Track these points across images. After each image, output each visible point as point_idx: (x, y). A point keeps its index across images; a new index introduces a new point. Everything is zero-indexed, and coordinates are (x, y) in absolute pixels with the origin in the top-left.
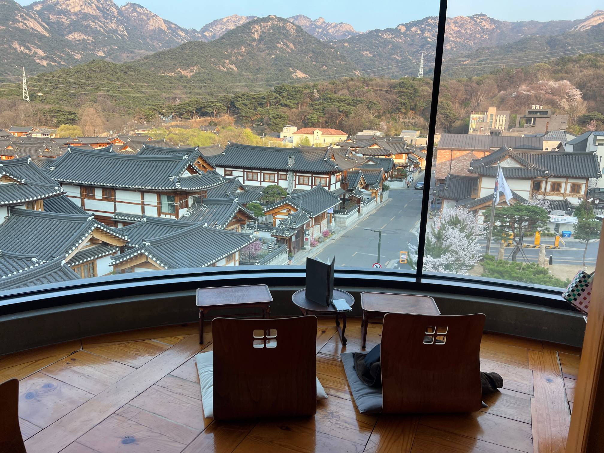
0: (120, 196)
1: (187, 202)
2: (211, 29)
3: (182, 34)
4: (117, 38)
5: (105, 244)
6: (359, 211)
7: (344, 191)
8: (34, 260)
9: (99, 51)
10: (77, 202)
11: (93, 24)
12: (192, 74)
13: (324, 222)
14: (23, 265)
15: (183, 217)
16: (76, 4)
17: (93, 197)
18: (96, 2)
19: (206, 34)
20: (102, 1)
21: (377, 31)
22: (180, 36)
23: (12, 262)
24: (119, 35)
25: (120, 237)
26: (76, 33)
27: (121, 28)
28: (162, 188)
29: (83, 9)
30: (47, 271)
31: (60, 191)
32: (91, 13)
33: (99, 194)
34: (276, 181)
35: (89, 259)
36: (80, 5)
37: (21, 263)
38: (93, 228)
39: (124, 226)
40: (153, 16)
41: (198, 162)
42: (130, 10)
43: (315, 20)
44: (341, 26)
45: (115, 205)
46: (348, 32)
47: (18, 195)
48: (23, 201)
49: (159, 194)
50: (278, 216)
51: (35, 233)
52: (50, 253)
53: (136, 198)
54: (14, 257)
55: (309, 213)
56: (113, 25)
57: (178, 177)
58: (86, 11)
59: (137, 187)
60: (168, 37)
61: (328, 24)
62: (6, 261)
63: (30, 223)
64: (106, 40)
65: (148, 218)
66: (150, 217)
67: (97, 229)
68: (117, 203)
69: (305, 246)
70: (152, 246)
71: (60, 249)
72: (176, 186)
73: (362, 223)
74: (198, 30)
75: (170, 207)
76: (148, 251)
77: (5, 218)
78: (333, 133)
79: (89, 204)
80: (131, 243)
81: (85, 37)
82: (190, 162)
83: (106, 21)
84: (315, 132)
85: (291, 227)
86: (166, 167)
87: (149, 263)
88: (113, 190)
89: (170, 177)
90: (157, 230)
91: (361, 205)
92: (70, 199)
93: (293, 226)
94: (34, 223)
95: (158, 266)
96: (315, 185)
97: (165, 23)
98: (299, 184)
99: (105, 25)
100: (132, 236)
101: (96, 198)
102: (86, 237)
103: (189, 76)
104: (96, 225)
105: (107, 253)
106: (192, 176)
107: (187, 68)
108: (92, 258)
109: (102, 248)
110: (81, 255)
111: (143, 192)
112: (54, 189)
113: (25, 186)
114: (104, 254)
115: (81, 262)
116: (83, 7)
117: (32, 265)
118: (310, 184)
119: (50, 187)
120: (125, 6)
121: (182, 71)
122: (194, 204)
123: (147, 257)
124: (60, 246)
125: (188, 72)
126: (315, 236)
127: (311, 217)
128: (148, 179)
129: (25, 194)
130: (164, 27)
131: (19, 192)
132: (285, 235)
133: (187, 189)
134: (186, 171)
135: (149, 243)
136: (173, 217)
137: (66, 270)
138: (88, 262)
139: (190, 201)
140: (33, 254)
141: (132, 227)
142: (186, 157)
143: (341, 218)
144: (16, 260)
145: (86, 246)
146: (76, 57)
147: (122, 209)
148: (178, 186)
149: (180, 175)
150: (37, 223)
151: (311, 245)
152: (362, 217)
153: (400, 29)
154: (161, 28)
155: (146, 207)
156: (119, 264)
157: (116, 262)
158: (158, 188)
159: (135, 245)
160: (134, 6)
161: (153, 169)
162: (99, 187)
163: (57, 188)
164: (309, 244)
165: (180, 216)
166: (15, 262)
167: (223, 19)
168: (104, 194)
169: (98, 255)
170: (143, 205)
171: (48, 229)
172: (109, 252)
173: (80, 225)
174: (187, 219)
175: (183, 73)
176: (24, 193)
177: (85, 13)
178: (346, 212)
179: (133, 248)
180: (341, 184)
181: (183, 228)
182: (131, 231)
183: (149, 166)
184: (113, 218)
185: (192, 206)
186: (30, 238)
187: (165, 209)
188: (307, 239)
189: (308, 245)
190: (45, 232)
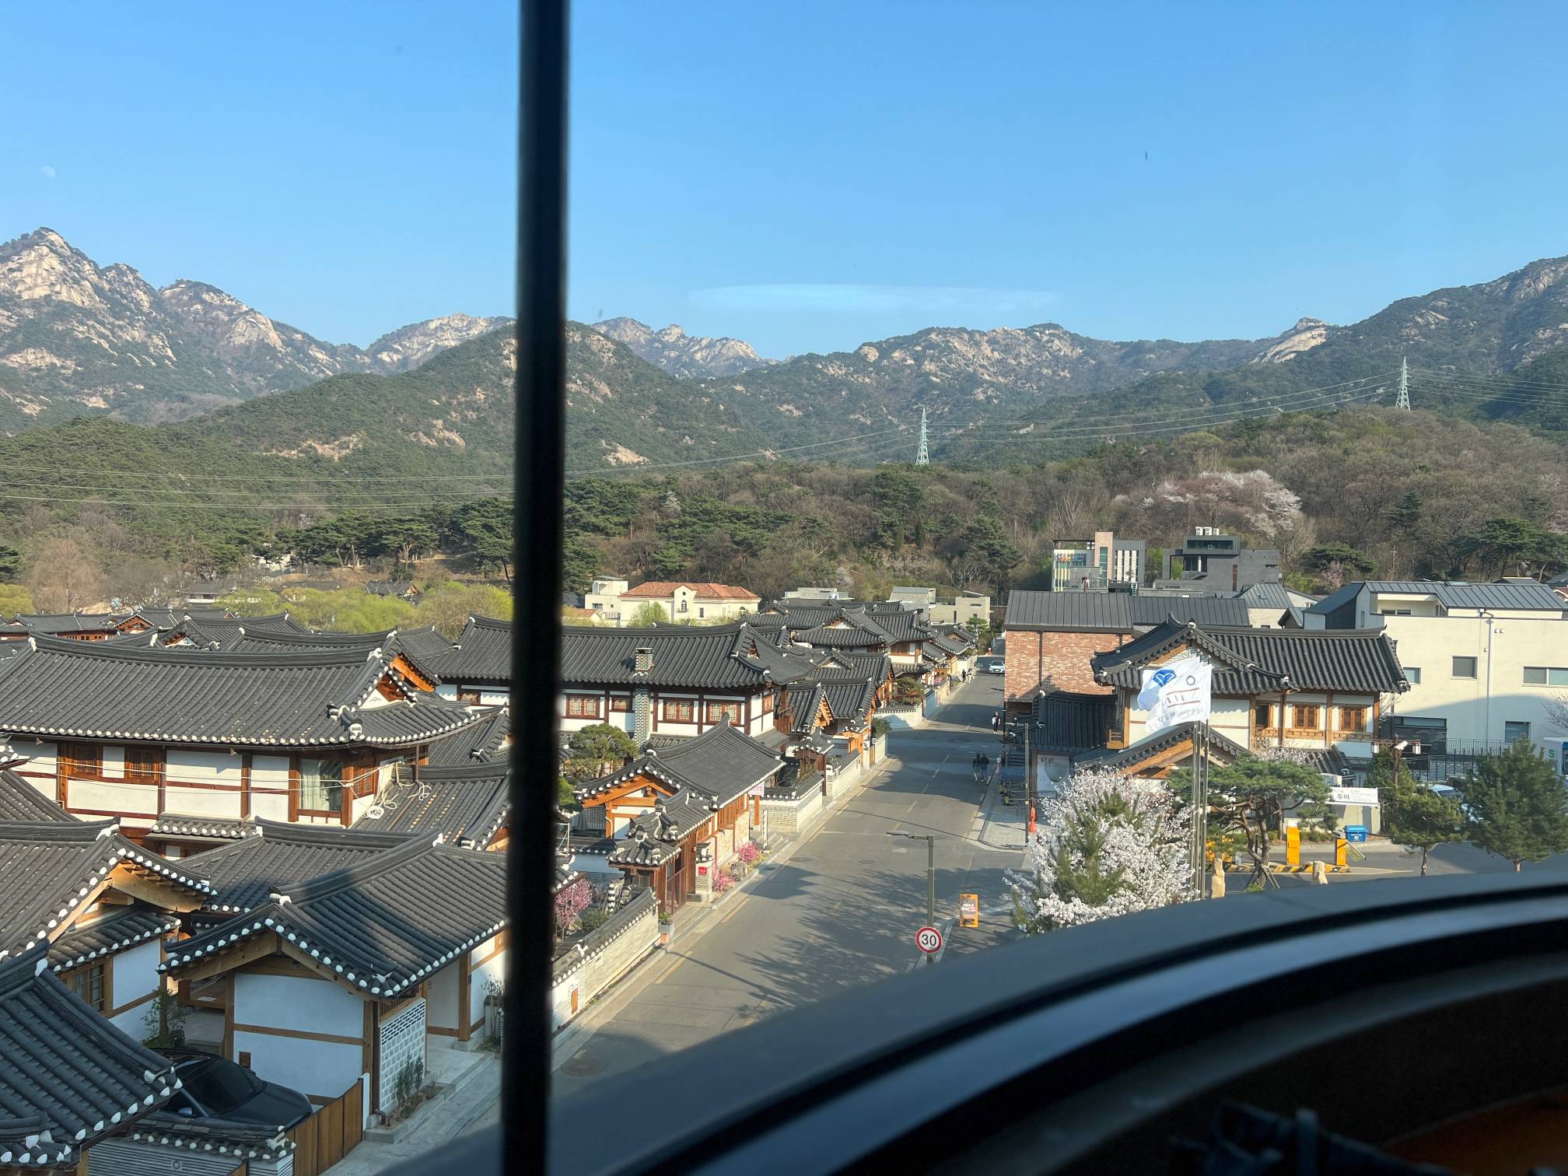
0: (175, 767)
1: (375, 778)
2: (396, 346)
3: (320, 356)
4: (145, 363)
5: (142, 907)
6: (824, 789)
7: (784, 737)
9: (92, 395)
10: (47, 789)
11: (82, 329)
12: (344, 452)
13: (743, 821)
15: (364, 819)
16: (39, 281)
17: (95, 775)
18: (94, 278)
19: (385, 356)
20: (111, 274)
21: (811, 357)
22: (315, 360)
24: (151, 356)
25: (190, 883)
26: (31, 350)
27: (156, 340)
28: (308, 738)
29: (57, 293)
31: (9, 757)
32: (79, 304)
33: (113, 763)
34: (602, 715)
35: (93, 954)
36: (48, 283)
38: (113, 861)
39: (185, 852)
40: (247, 313)
42: (185, 298)
43: (660, 332)
44: (724, 345)
45: (161, 795)
46: (740, 358)
49: (298, 756)
50: (620, 810)
55: (708, 797)
56: (136, 334)
57: (353, 710)
58: (64, 296)
59: (234, 739)
60: (283, 363)
61: (692, 339)
64: (114, 368)
65: (271, 828)
66: (271, 823)
67: (125, 861)
68: (168, 789)
69: (697, 892)
70: (295, 907)
71: (10, 927)
72: (349, 734)
73: (833, 823)
74: (364, 347)
75: (326, 795)
76: (286, 923)
78: (723, 594)
79: (83, 795)
80: (220, 900)
81: (55, 361)
83: (117, 322)
84: (678, 592)
85: (665, 837)
86: (320, 681)
87: (284, 956)
88: (164, 748)
89: (331, 710)
91: (828, 773)
92: (27, 779)
93: (670, 835)
95: (314, 968)
96: (708, 723)
97: (276, 330)
98: (665, 721)
99: (113, 333)
101: (105, 774)
102: (91, 889)
103: (336, 458)
104: (122, 852)
105: (148, 934)
107: (332, 438)
108: (104, 951)
109: (131, 919)
110: (67, 945)
111: (249, 754)
114: (137, 938)
115: (70, 963)
116: (57, 288)
118: (696, 719)
120: (172, 287)
121: (317, 446)
122: (393, 782)
123: (280, 939)
125: (333, 449)
126: (720, 861)
127: (715, 806)
128: (266, 718)
130: (274, 338)
132: (652, 860)
133: (380, 740)
134: (376, 694)
135: (287, 898)
136: (335, 822)
137: (49, 988)
138: (90, 963)
139: (385, 775)
141: (220, 856)
142: (376, 653)
143: (780, 809)
145: (86, 917)
146: (27, 411)
147: (179, 803)
149: (360, 703)
151: (716, 887)
152: (831, 805)
153: (866, 355)
154: (267, 341)
155: (254, 796)
156: (191, 966)
157: (180, 959)
158: (298, 739)
160: (196, 289)
161: (283, 688)
162: (114, 744)
164: (710, 882)
165: (356, 816)
167: (427, 322)
168: (131, 762)
169: (120, 942)
170: (246, 791)
172: (152, 930)
173: (73, 852)
174: (375, 825)
175: (320, 451)
177: (63, 301)
178: (794, 794)
180: (776, 717)
181: (372, 852)
182: (217, 865)
183: (269, 681)
184: (153, 832)
185: (388, 789)
187: (312, 800)
188: (703, 870)
189: (706, 887)
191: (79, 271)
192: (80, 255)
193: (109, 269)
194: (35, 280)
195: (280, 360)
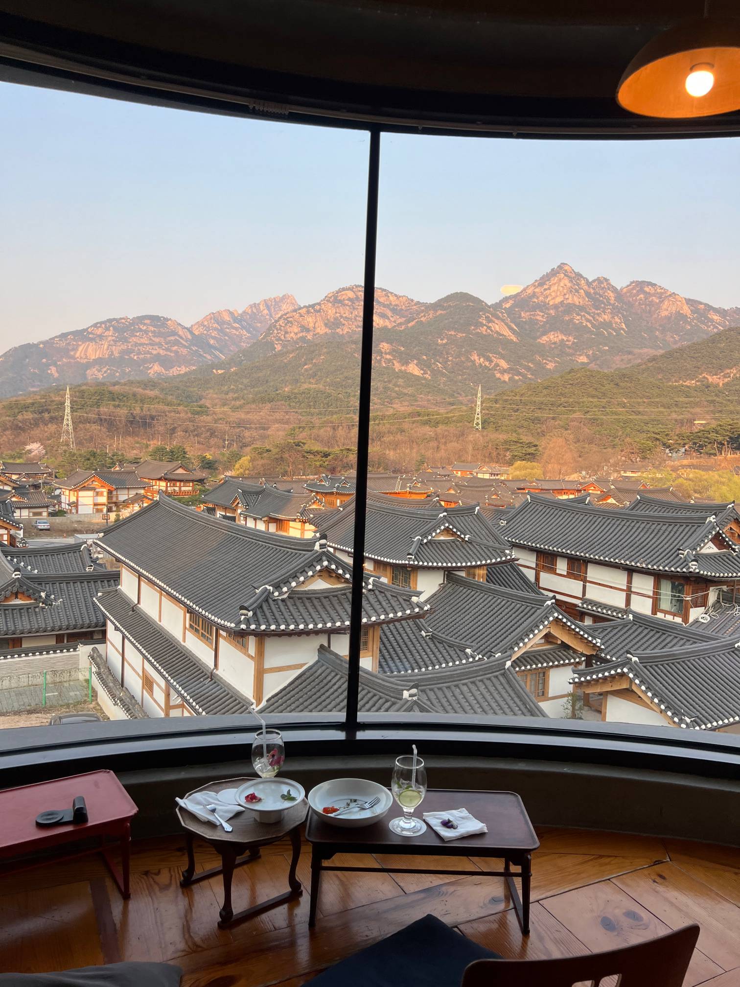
0: (593, 573)
1: (706, 597)
3: (716, 317)
4: (611, 334)
5: (565, 646)
8: (468, 651)
9: (580, 355)
10: (530, 575)
11: (578, 318)
12: (726, 380)
14: (455, 656)
15: (696, 621)
16: (558, 293)
17: (553, 571)
18: (586, 287)
20: (594, 284)
22: (712, 321)
23: (442, 649)
24: (613, 329)
25: (590, 639)
26: (552, 333)
27: (617, 320)
28: (664, 567)
29: (567, 299)
30: (486, 672)
31: (511, 557)
32: (578, 304)
33: (562, 566)
35: (540, 665)
36: (563, 294)
37: (452, 653)
38: (551, 619)
39: (595, 622)
40: (670, 295)
41: (731, 529)
42: (635, 291)
45: (584, 587)
47: (458, 556)
48: (464, 564)
49: (659, 577)
51: (473, 612)
52: (489, 646)
53: (619, 579)
54: (446, 642)
56: (606, 317)
57: (694, 553)
58: (570, 301)
59: (622, 562)
60: (691, 325)
62: (435, 646)
63: (468, 598)
64: (594, 338)
65: (638, 617)
66: (640, 614)
67: (557, 620)
68: (588, 584)
70: (641, 665)
71: (503, 642)
72: (689, 568)
75: (673, 602)
76: (634, 672)
77: (440, 585)
79: (547, 580)
80: (606, 652)
81: (564, 338)
82: (718, 529)
83: (596, 312)
86: (675, 533)
87: (633, 691)
88: (586, 562)
89: (680, 552)
90: (650, 638)
92: (521, 568)
94: (474, 597)
95: (649, 703)
97: (687, 304)
99: (594, 318)
100: (607, 641)
101: (558, 571)
102: (540, 631)
103: (721, 384)
104: (556, 615)
105: (567, 661)
106: (720, 553)
107: (719, 371)
108: (545, 665)
109: (559, 651)
110: (529, 657)
111: (631, 571)
112: (503, 552)
113: (469, 545)
114: (562, 662)
115: (529, 667)
116: (567, 296)
117: (465, 659)
119: (499, 549)
120: (628, 286)
121: (709, 377)
122: (718, 601)
123: (631, 681)
124: (503, 637)
125: (719, 378)
128: (642, 551)
129: (468, 555)
130: (686, 310)
131: (460, 553)
133: (709, 574)
134: (710, 544)
135: (636, 659)
136: (678, 620)
137: (511, 676)
138: (538, 669)
139: (712, 596)
140: (468, 643)
141: (610, 627)
142: (712, 519)
144: (447, 647)
145: (538, 645)
146: (548, 367)
147: (594, 594)
148: (694, 567)
149: (698, 549)
150: (478, 599)
154: (681, 312)
155: (633, 596)
156: (584, 684)
157: (579, 679)
158: (658, 567)
159: (611, 657)
160: (640, 286)
161: (653, 535)
162: (563, 556)
163: (507, 552)
165: (691, 620)
166: (445, 649)
168: (570, 567)
169: (553, 662)
170: (629, 592)
171: (490, 609)
172: (569, 660)
173: (533, 610)
174: (703, 627)
175: (710, 380)
176: (466, 553)
177: (569, 303)
179: (608, 661)
181: (695, 643)
182: (606, 632)
183: (645, 530)
184: (579, 607)
185: (714, 606)
186: (466, 618)
187: (665, 604)
190: (486, 613)
191: (578, 285)
192: (579, 275)
193: (594, 281)
194: (557, 293)
195: (690, 323)
